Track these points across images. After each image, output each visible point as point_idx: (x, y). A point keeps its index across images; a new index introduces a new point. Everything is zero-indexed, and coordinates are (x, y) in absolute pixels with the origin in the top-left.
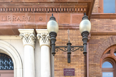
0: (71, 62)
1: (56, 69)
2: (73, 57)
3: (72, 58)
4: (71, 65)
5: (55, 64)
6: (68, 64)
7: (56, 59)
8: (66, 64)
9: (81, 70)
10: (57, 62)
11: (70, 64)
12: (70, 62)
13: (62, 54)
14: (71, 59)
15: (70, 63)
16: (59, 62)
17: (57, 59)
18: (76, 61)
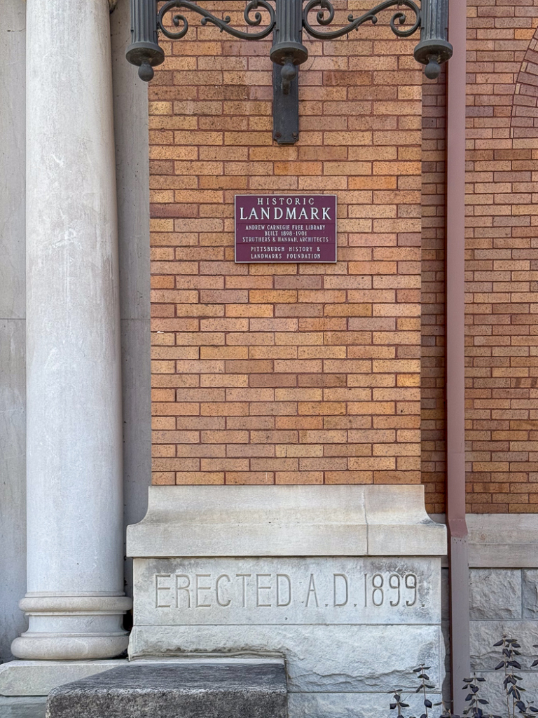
0: (305, 139)
1: (165, 197)
2: (321, 93)
3: (311, 94)
4: (299, 160)
5: (156, 153)
6: (277, 152)
7: (162, 107)
8: (260, 153)
9: (390, 211)
10: (179, 137)
11: (291, 153)
12: (297, 138)
13: (219, 63)
14: (306, 109)
15: (292, 144)
16: (190, 138)
17: (178, 107)
18: (354, 123)
